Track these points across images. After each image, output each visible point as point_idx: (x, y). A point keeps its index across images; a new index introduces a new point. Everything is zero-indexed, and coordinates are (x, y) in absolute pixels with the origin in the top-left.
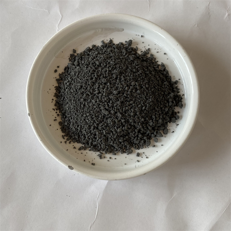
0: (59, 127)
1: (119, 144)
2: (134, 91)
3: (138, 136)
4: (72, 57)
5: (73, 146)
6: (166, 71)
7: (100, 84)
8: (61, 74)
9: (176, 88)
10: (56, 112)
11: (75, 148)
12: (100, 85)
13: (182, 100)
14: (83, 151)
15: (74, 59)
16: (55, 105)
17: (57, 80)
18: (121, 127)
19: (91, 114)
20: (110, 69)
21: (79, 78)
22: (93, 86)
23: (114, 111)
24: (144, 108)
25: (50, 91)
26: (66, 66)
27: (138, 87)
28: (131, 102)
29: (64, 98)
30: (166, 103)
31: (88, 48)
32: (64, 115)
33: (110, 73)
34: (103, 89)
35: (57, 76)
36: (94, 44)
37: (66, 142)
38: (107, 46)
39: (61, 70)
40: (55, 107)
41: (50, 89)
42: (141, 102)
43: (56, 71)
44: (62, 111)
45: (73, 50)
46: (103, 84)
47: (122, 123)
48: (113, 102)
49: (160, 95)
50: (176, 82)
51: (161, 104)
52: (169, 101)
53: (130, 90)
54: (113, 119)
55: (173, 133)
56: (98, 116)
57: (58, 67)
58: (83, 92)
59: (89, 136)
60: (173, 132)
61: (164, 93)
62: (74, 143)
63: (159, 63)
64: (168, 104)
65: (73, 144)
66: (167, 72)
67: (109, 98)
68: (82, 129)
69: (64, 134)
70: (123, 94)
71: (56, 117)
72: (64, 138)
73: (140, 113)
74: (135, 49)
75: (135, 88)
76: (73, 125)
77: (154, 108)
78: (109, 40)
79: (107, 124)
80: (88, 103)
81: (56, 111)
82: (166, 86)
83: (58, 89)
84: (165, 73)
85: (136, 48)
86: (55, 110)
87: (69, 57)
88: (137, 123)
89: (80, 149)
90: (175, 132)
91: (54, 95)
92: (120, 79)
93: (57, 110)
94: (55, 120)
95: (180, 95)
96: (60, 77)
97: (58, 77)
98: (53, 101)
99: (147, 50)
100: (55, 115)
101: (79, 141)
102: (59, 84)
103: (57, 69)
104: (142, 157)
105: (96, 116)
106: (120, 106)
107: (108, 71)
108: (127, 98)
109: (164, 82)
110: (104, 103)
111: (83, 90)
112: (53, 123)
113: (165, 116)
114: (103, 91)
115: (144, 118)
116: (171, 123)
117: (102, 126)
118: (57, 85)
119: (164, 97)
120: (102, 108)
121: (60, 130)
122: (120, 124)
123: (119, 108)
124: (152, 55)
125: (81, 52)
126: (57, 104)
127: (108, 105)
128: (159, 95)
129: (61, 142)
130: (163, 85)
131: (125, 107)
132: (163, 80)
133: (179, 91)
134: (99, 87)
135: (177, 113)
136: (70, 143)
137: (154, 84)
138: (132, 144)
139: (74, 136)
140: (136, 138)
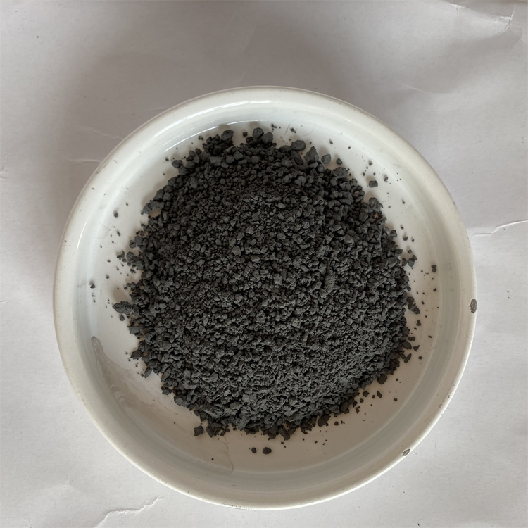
0: (391, 379)
1: (373, 231)
2: (254, 242)
3: (338, 199)
4: (217, 427)
5: (416, 329)
6: (160, 197)
7: (274, 323)
8: (269, 434)
9: (190, 159)
10: (362, 401)
11: (419, 323)
12: (276, 323)
13: (213, 137)
14: (418, 303)
15: (219, 422)
16: (347, 411)
17: (287, 436)
18: (342, 238)
19: (347, 315)
20: (225, 317)
21: (274, 382)
22: (283, 339)
23: (318, 265)
24: (281, 206)
25: (321, 441)
26: (244, 432)
27: (240, 236)
28: (282, 236)
29: (326, 397)
30: (241, 165)
31: (180, 400)
32: (362, 381)
33: (234, 314)
34: (281, 311)
35: (276, 444)
36: (161, 392)
37: (416, 348)
38: (155, 357)
39: (260, 440)
40: (352, 410)
41: (316, 442)
42: (270, 216)
43: (267, 451)
44: (354, 390)
45: (195, 435)
46: (269, 318)
47: (334, 240)
48: (302, 277)
49: (230, 184)
50: (177, 164)
51: (250, 175)
52: (233, 160)
53: (257, 251)
54: (336, 262)
55: (295, 129)
56: (344, 296)
57: (254, 450)
58: (305, 354)
59: (388, 301)
60: (292, 130)
61: (219, 179)
62: (409, 330)
63: (145, 219)
64: (241, 160)
65: (412, 331)
66: (163, 191)
67: (296, 289)
68: (380, 322)
69: (401, 361)
70: (271, 262)
71: (373, 397)
72: (410, 355)
73: (295, 208)
74: (132, 290)
75: (244, 244)
76: (378, 347)
77: (267, 184)
78: (134, 361)
79: (349, 271)
80: (325, 333)
81: (359, 404)
82: (201, 181)
83: (306, 424)
84: (167, 197)
85: (129, 288)
86: (357, 406)
87: (217, 436)
88: (318, 208)
89: (417, 311)
90: (291, 127)
91: (324, 427)
92: (239, 284)
93: (355, 403)
94: (380, 395)
95: (204, 144)
96: (277, 434)
97: (280, 438)
98: (340, 422)
99: (124, 260)
100: (368, 400)
101: (403, 321)
102: (296, 428)
103: (260, 451)
104: (374, 174)
105: (347, 302)
106: (303, 258)
107: (234, 320)
108: (279, 249)
109: (192, 189)
110: (311, 296)
111: (302, 357)
112: (388, 398)
113: (271, 158)
114: (286, 309)
115: (300, 198)
116: (274, 142)
117: (357, 279)
118: (299, 431)
119: (229, 177)
120: (324, 296)
121: (395, 373)
122: (337, 241)
123: (307, 257)
124: (132, 244)
125: (194, 415)
126: (344, 407)
127: (313, 284)
128: (232, 186)
129: (420, 358)
130: (201, 188)
131: (298, 245)
132: (187, 194)
133: (194, 151)
134: (281, 322)
135: (248, 136)
136: (413, 339)
137: (212, 208)
138: (358, 206)
139: (396, 335)
140: (344, 201)
